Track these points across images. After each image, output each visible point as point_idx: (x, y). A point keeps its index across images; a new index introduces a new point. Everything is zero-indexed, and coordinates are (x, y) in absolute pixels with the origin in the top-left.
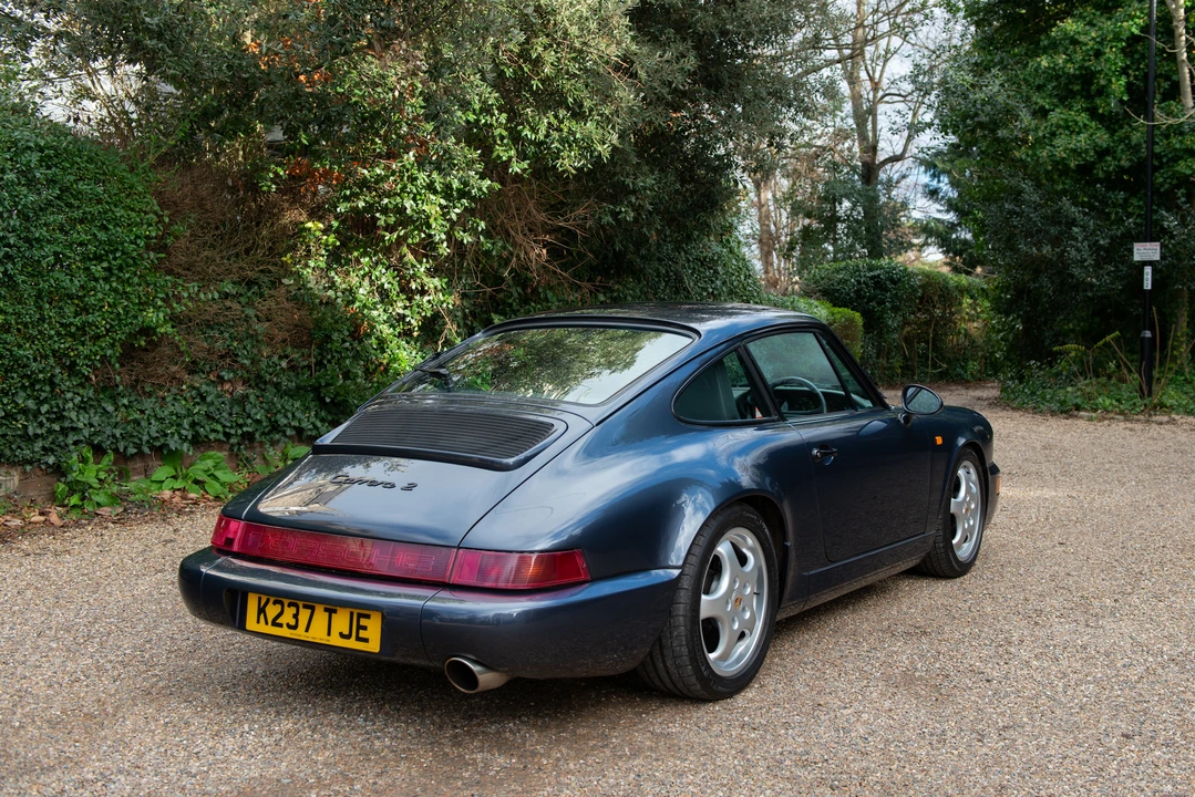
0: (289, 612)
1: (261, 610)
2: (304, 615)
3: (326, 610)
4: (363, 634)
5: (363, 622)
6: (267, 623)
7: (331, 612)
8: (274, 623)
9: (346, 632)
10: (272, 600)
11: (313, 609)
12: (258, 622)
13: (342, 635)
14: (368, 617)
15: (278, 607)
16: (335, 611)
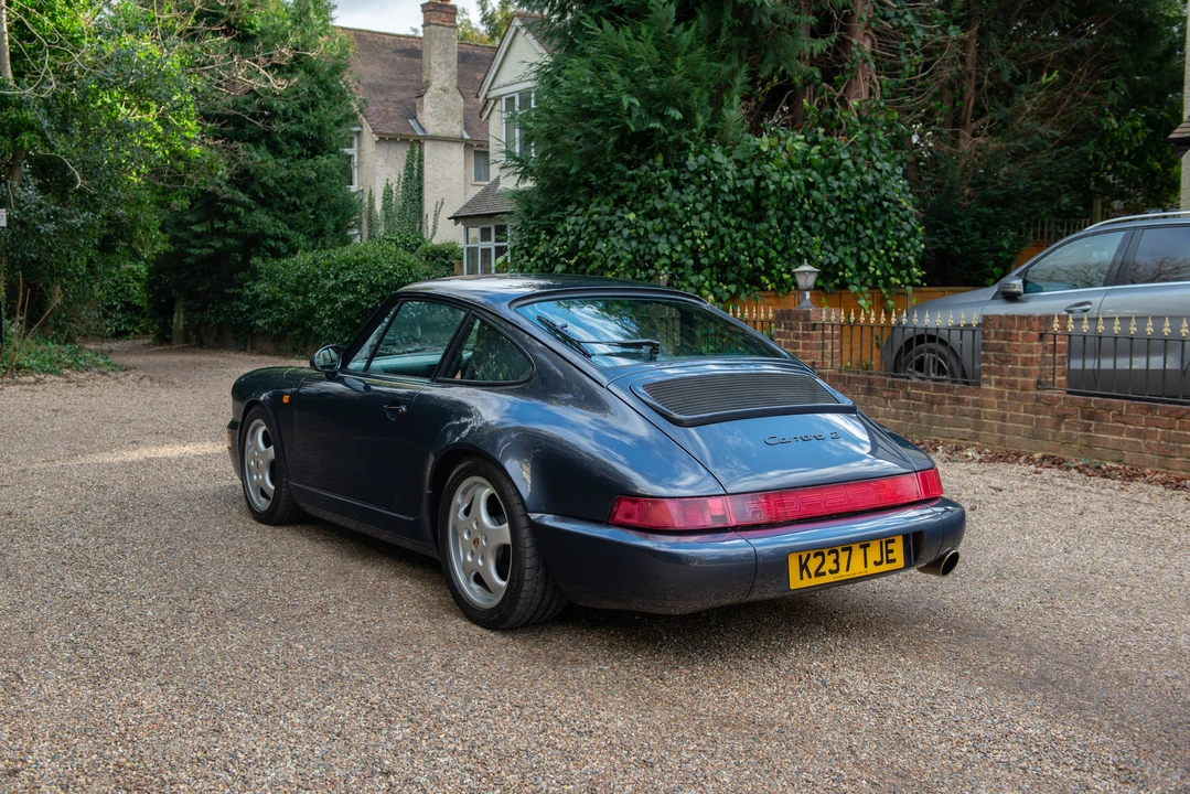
0: (830, 559)
1: (803, 567)
2: (843, 557)
3: (861, 547)
4: (891, 556)
5: (890, 546)
6: (810, 577)
7: (865, 547)
8: (818, 574)
9: (879, 560)
10: (812, 553)
11: (850, 549)
12: (802, 578)
13: (876, 563)
14: (893, 541)
15: (820, 558)
16: (868, 545)
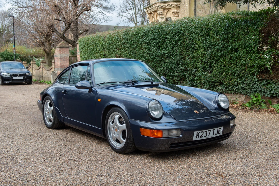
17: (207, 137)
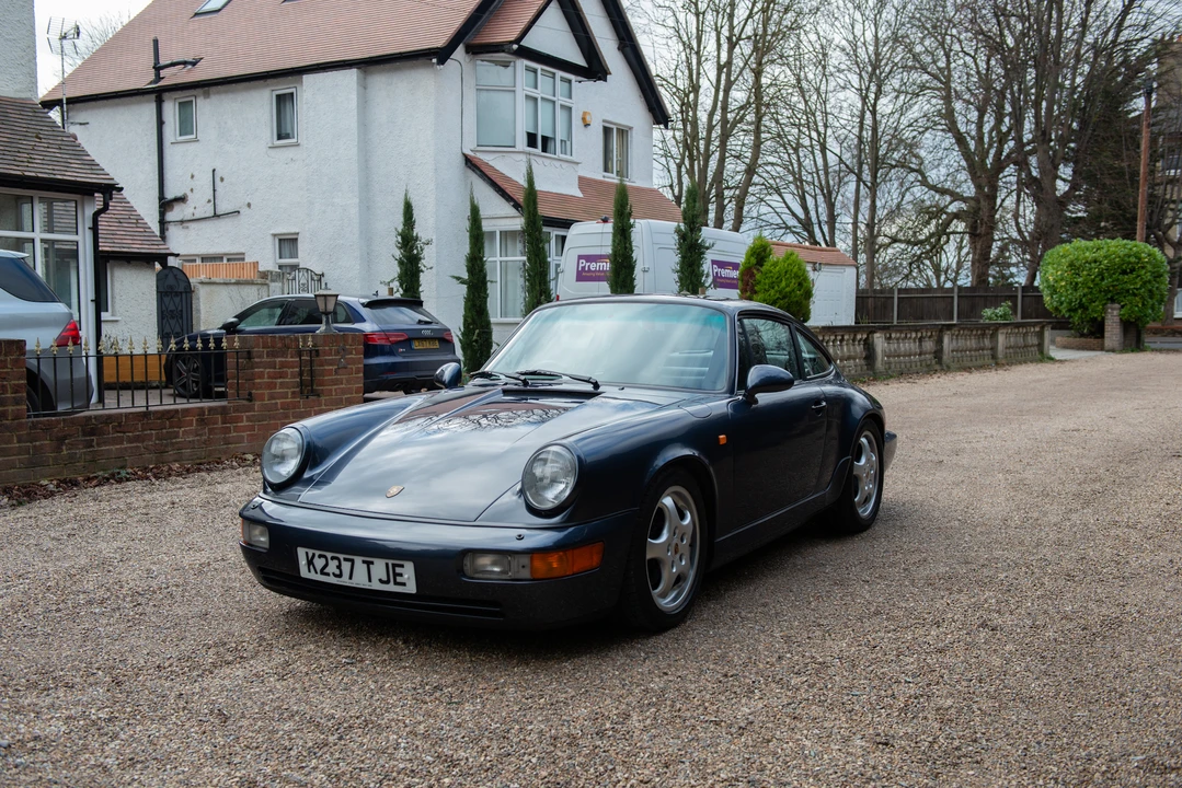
17: (345, 581)
